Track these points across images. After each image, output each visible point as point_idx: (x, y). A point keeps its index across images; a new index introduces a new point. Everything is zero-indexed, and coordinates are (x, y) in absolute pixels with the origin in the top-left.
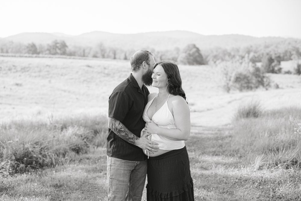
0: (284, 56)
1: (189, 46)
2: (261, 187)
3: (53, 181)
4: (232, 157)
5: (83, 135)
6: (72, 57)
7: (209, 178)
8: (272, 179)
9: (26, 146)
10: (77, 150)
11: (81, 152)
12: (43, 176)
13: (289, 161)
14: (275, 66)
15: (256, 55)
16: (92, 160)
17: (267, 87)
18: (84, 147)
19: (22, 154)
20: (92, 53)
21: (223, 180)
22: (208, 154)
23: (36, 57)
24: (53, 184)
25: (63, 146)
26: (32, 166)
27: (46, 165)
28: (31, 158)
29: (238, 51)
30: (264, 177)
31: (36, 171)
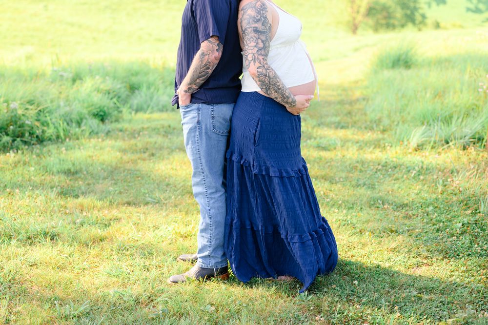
2: (422, 177)
3: (63, 165)
4: (370, 131)
5: (111, 92)
7: (332, 163)
8: (438, 165)
9: (12, 106)
10: (102, 116)
11: (109, 120)
12: (44, 157)
13: (467, 138)
16: (127, 133)
17: (421, 26)
18: (114, 111)
19: (6, 119)
21: (357, 166)
22: (329, 125)
24: (63, 169)
25: (77, 108)
26: (24, 139)
27: (48, 139)
28: (22, 126)
30: (425, 163)
31: (31, 148)
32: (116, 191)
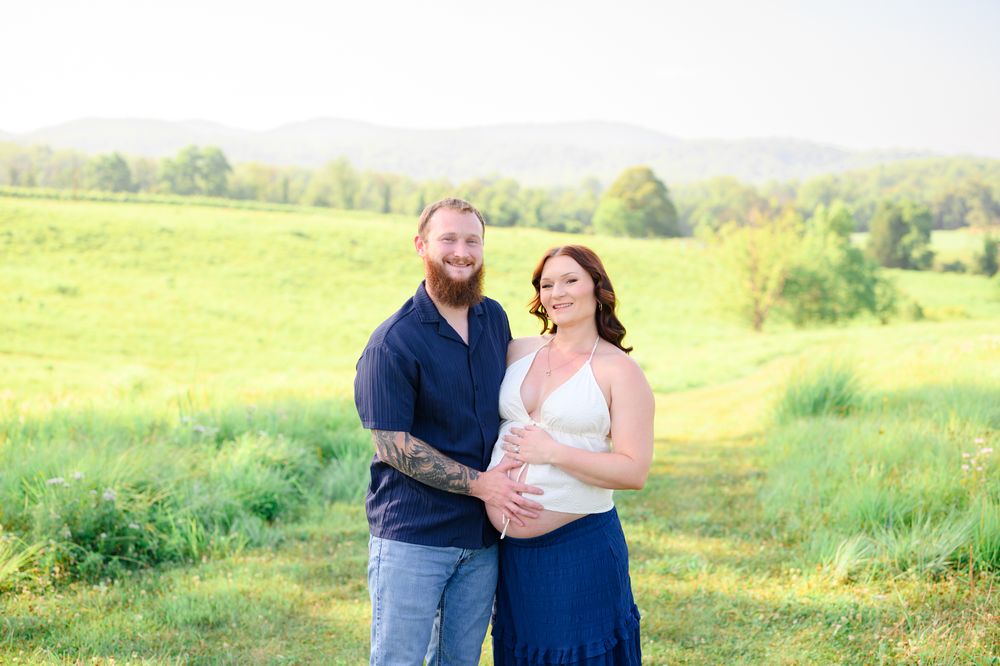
0: (941, 214)
1: (630, 176)
2: (851, 638)
3: (194, 609)
4: (764, 543)
5: (287, 463)
6: (247, 203)
7: (689, 606)
8: (885, 611)
9: (106, 496)
10: (269, 512)
11: (281, 518)
12: (161, 592)
13: (942, 558)
14: (912, 245)
15: (852, 209)
16: (315, 544)
17: (886, 314)
18: (291, 501)
19: (93, 519)
20: (312, 192)
21: (733, 613)
22: (688, 529)
23: (126, 201)
24: (195, 617)
25: (226, 496)
26: (125, 558)
27: (169, 556)
28: (122, 533)
29: (792, 193)
30: (861, 607)
31: (136, 573)
32: (289, 660)
